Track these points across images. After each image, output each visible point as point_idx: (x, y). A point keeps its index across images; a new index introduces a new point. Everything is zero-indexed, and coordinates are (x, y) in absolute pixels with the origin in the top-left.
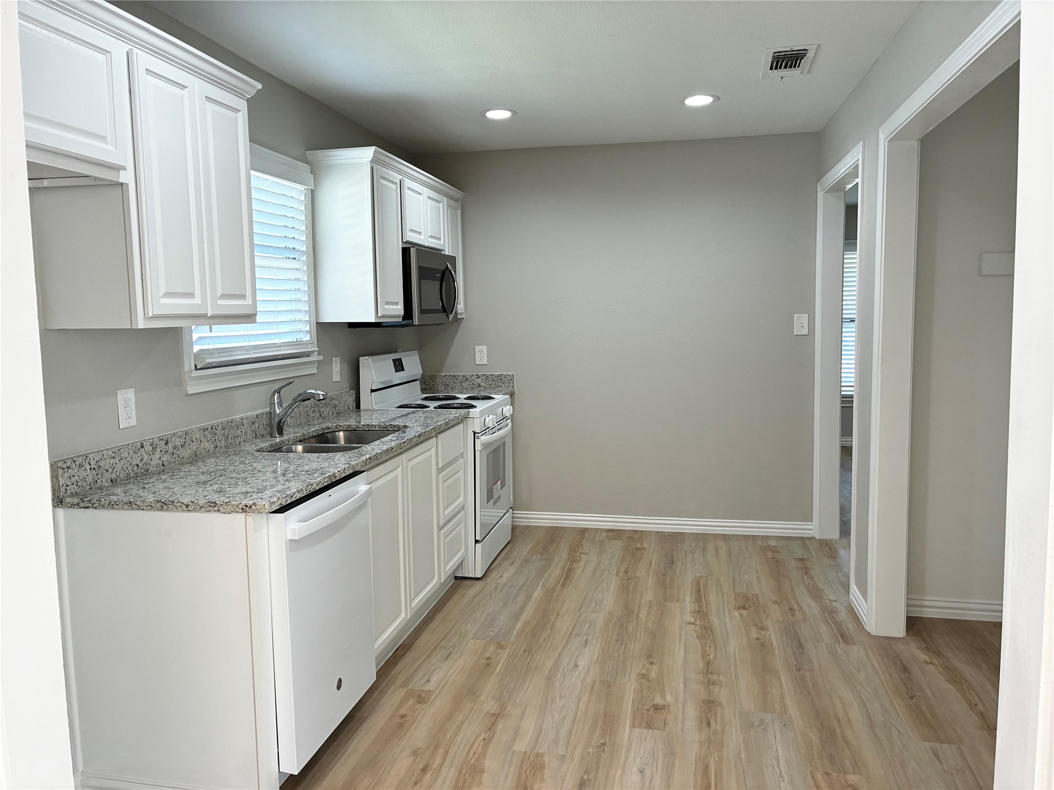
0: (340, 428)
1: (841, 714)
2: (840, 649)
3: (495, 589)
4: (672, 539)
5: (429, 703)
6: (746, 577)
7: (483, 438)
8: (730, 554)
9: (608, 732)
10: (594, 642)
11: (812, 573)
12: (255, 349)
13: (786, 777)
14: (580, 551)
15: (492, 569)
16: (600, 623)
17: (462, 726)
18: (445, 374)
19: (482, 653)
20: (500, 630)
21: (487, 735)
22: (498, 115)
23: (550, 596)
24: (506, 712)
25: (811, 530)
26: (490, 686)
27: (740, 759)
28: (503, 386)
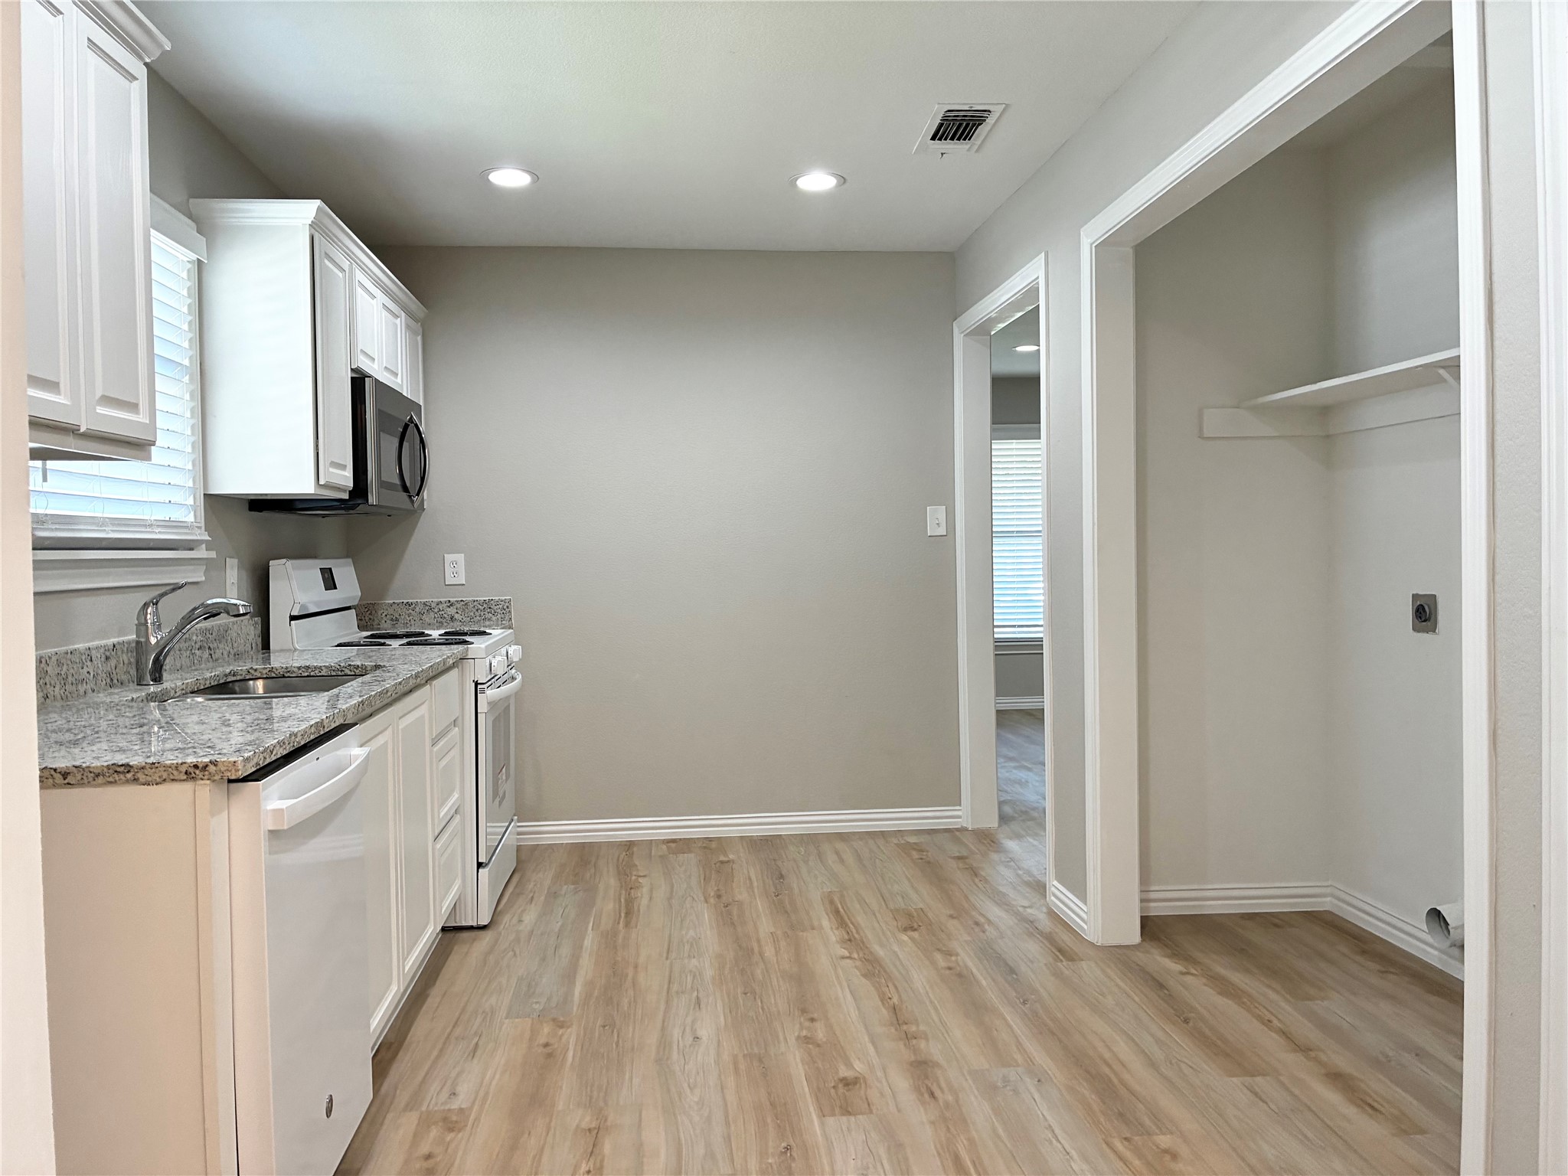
0: (255, 674)
1: (1107, 1055)
2: (1064, 966)
3: (518, 940)
4: (766, 846)
5: (468, 1128)
6: (896, 887)
7: (489, 692)
8: (859, 858)
9: (788, 1128)
10: (711, 998)
11: (983, 873)
12: (113, 525)
13: (1073, 1153)
14: (634, 873)
15: (500, 912)
16: (709, 973)
17: (541, 1156)
18: (392, 602)
19: (531, 1040)
20: (549, 999)
21: (591, 1164)
22: (510, 178)
23: (610, 941)
24: (609, 1123)
25: (959, 817)
26: (565, 1088)
27: (999, 1137)
28: (494, 618)
